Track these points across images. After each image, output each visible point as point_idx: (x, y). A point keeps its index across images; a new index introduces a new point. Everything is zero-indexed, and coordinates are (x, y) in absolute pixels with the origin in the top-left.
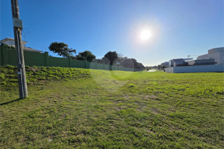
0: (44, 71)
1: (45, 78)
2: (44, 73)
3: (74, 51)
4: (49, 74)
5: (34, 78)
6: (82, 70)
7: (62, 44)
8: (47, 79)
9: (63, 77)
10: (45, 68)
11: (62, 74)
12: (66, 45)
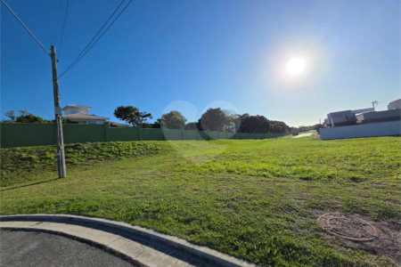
0: (98, 148)
1: (95, 157)
2: (96, 151)
3: (149, 115)
4: (102, 151)
5: (84, 157)
6: (151, 144)
7: (131, 107)
8: (97, 158)
9: (118, 155)
10: (99, 144)
11: (120, 151)
12: (135, 109)
